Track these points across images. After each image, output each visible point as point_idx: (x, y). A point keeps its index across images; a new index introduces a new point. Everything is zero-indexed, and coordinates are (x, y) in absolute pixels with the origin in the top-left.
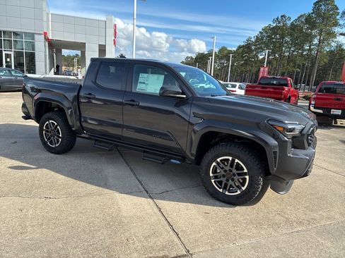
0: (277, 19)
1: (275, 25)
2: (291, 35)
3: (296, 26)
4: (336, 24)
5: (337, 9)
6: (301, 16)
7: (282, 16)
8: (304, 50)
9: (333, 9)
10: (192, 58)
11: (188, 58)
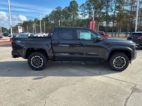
0: (57, 8)
1: (56, 10)
2: (63, 14)
3: (65, 11)
4: (78, 11)
5: (78, 5)
6: (66, 7)
7: (59, 7)
8: (68, 20)
9: (76, 5)
10: (21, 24)
11: (19, 23)
